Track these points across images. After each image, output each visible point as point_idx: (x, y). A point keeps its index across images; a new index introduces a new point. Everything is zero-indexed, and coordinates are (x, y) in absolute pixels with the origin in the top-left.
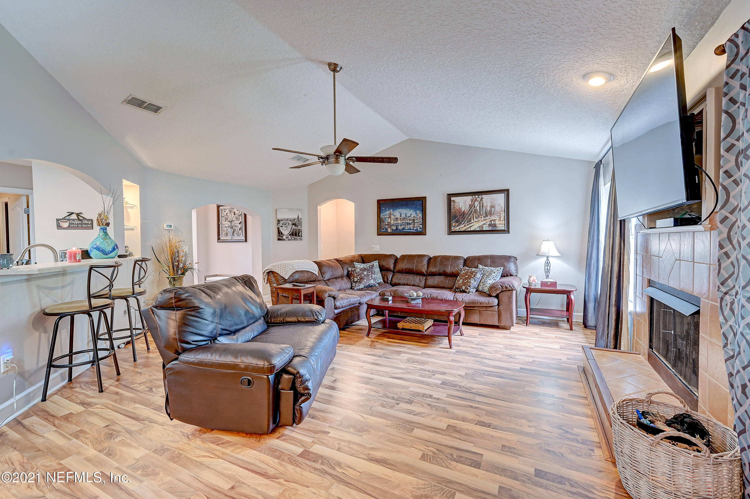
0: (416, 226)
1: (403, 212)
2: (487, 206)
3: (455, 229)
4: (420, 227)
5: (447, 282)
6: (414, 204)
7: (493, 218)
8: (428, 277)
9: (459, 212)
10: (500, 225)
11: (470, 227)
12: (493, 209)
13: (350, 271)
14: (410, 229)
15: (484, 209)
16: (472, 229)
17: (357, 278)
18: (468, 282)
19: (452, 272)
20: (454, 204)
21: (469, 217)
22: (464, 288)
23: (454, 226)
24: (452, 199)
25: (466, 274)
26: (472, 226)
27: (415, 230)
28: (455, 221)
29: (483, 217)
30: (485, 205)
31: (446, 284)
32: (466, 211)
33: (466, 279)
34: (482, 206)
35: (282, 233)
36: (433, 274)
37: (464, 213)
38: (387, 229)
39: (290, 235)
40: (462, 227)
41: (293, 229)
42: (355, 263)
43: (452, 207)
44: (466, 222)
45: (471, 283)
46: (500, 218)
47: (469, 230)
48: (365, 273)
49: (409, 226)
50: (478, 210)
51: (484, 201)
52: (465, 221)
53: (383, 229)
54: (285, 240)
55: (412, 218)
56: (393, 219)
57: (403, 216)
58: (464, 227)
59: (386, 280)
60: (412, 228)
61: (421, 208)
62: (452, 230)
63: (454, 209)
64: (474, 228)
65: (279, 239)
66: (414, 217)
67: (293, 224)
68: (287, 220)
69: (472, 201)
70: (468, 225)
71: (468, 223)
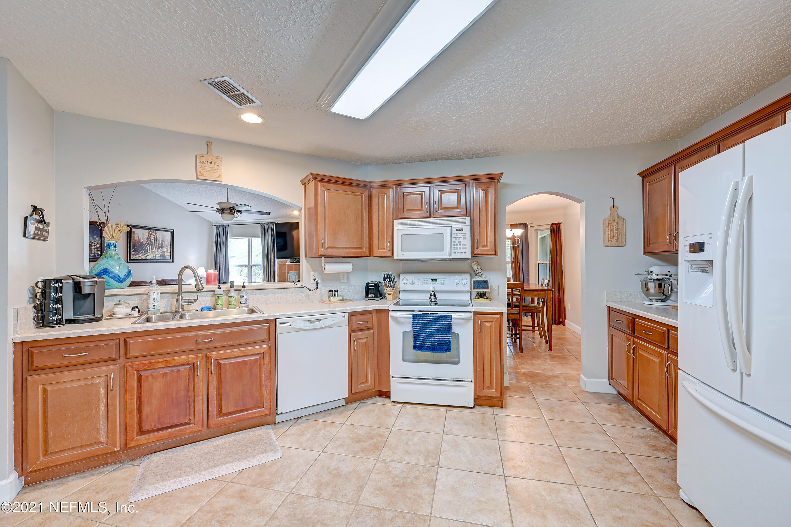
2: (159, 240)
3: (134, 257)
4: (98, 253)
7: (163, 250)
9: (138, 242)
10: (167, 256)
11: (147, 256)
12: (163, 243)
15: (157, 242)
16: (148, 258)
20: (134, 235)
21: (147, 248)
23: (133, 255)
24: (133, 230)
26: (148, 256)
28: (134, 250)
29: (156, 249)
30: (158, 239)
34: (156, 239)
37: (142, 243)
40: (140, 256)
43: (132, 237)
44: (144, 252)
46: (168, 251)
47: (145, 258)
50: (154, 243)
51: (157, 236)
52: (143, 251)
58: (141, 256)
61: (100, 234)
62: (131, 258)
63: (133, 239)
64: (150, 258)
69: (149, 234)
70: (145, 254)
71: (145, 253)
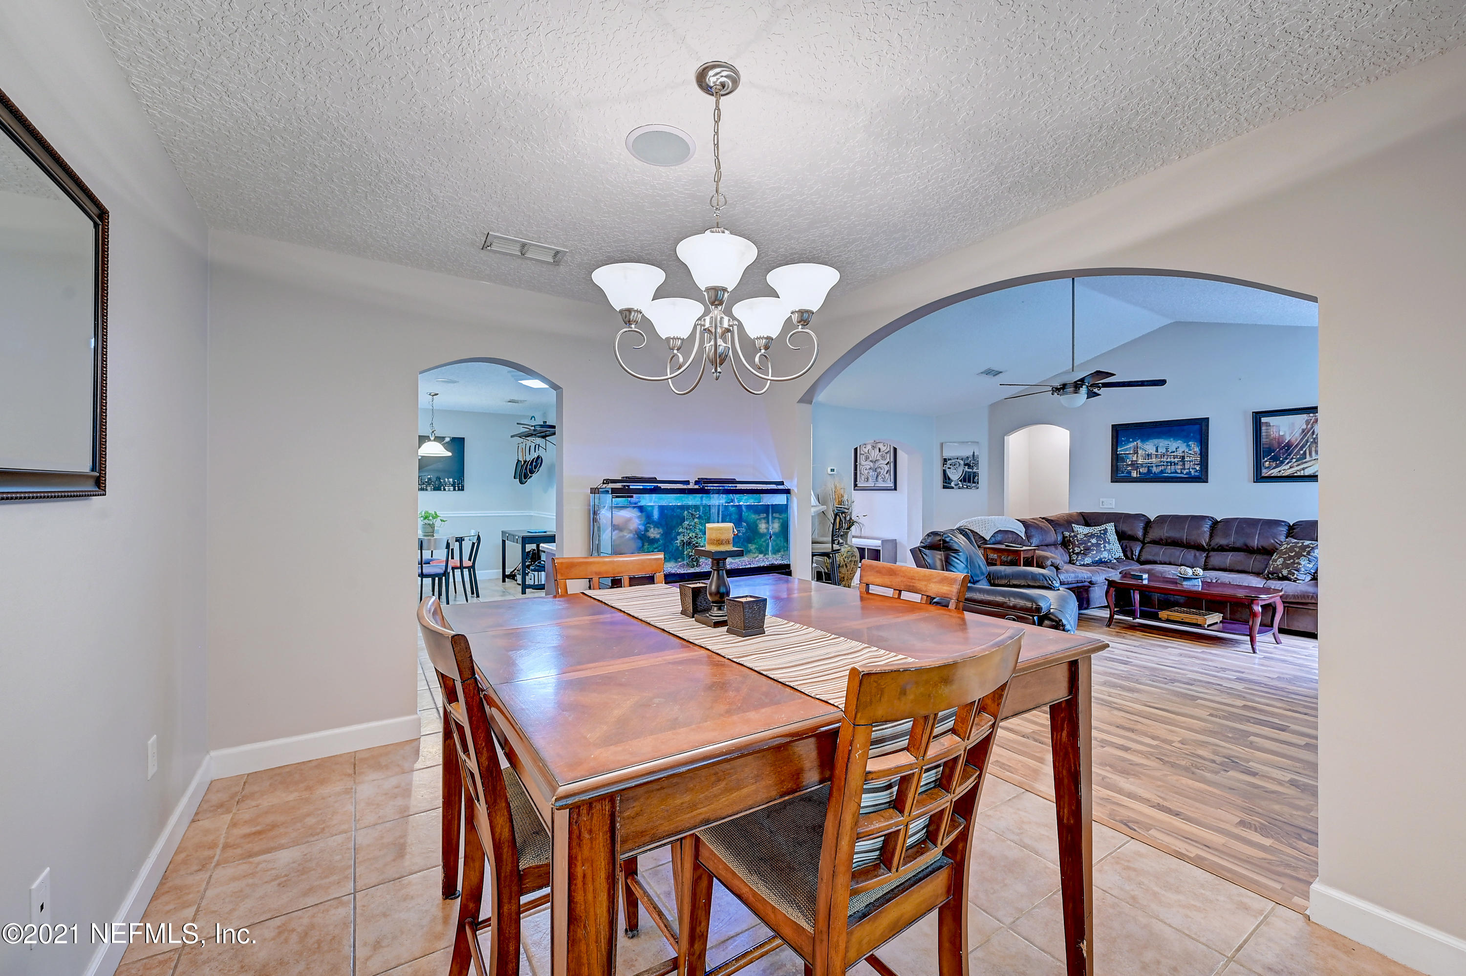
0: (1187, 466)
1: (1161, 444)
3: (1268, 473)
4: (1195, 469)
5: (1252, 562)
6: (1183, 430)
8: (1211, 553)
9: (1279, 443)
11: (1303, 469)
13: (1067, 537)
14: (1176, 472)
16: (1308, 472)
17: (1080, 547)
18: (1294, 563)
19: (1262, 547)
20: (1267, 429)
21: (1302, 452)
22: (1285, 572)
23: (1268, 468)
24: (1264, 420)
25: (1291, 549)
26: (1306, 468)
27: (1186, 474)
28: (1270, 459)
31: (1249, 567)
32: (1293, 440)
33: (1290, 558)
35: (949, 479)
36: (1222, 549)
37: (1289, 445)
38: (1129, 473)
39: (961, 481)
40: (1285, 470)
41: (966, 472)
42: (1073, 525)
43: (1263, 434)
44: (1294, 460)
45: (1300, 564)
47: (1299, 474)
48: (1094, 541)
49: (1173, 467)
52: (1292, 458)
53: (1123, 473)
54: (953, 488)
55: (1179, 453)
56: (1142, 456)
57: (1162, 450)
58: (1289, 469)
59: (1129, 554)
60: (1179, 471)
61: (1198, 437)
62: (1263, 475)
63: (1267, 438)
64: (1313, 471)
65: (944, 487)
66: (1184, 452)
67: (965, 465)
68: (958, 459)
69: (1307, 422)
70: (1298, 465)
71: (1299, 463)
